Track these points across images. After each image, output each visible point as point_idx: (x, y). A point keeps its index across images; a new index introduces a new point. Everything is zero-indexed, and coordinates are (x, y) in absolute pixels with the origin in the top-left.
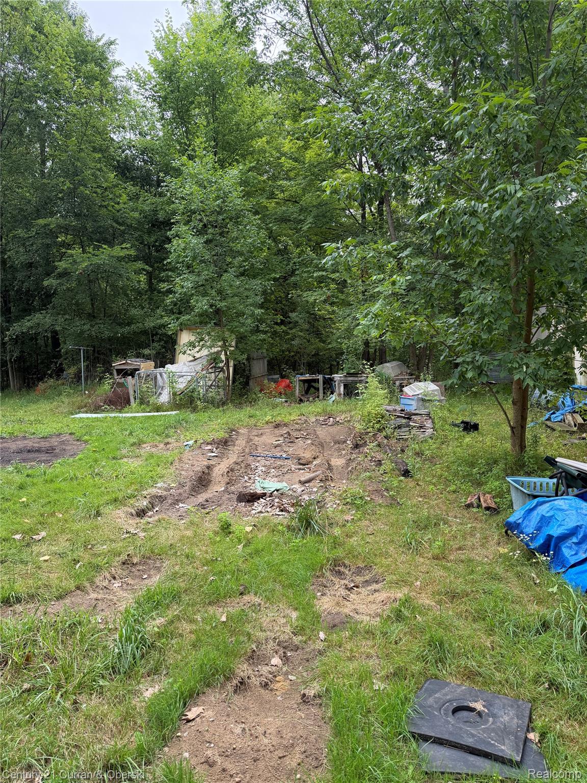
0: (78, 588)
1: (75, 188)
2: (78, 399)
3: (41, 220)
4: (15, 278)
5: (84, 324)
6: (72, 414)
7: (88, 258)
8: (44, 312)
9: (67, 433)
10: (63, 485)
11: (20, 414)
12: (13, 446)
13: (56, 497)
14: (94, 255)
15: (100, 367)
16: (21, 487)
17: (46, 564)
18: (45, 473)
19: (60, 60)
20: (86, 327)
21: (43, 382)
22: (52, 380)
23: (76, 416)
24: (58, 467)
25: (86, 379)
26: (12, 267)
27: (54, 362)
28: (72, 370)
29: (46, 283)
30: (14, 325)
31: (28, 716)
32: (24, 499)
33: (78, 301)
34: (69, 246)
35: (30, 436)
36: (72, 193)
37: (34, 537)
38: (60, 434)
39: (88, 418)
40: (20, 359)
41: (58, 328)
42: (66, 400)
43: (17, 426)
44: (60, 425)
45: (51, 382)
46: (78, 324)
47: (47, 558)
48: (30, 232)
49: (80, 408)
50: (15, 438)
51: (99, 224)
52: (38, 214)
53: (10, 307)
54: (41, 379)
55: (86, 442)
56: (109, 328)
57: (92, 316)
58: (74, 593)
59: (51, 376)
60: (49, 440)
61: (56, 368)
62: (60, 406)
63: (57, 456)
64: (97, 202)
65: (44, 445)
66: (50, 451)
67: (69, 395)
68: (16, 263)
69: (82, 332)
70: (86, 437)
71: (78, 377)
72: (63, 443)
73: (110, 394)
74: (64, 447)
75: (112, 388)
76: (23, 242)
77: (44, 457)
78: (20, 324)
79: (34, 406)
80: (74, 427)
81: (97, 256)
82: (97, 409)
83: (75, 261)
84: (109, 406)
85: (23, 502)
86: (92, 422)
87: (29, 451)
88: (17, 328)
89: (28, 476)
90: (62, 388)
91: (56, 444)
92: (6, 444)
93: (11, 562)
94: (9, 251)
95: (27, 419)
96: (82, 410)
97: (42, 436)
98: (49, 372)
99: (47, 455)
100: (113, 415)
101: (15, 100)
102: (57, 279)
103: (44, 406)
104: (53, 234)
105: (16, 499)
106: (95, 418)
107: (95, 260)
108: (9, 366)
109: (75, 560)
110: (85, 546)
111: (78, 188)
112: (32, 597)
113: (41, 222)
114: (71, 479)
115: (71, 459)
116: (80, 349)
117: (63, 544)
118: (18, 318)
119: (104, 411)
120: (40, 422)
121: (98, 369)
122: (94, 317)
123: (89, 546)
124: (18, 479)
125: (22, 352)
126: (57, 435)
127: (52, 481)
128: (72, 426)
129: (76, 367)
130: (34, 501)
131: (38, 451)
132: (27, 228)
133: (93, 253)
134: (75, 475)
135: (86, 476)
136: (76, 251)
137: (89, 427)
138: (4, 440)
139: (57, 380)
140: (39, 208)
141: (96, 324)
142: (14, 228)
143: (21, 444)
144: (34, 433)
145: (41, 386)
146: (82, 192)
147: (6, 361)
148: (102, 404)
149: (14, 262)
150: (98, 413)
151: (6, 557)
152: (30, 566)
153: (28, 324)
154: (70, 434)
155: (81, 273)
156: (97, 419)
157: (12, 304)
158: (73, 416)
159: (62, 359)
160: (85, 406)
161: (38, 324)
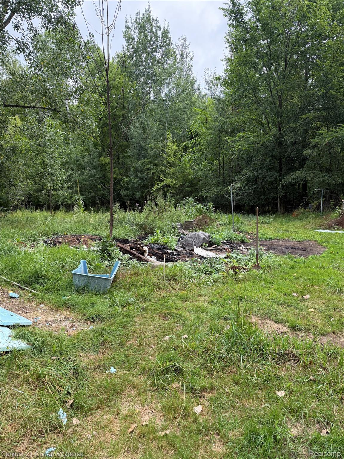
0: (334, 333)
1: (327, 92)
2: (319, 221)
3: (305, 115)
4: (286, 151)
5: (325, 176)
6: (315, 230)
7: (332, 134)
8: (302, 169)
9: (313, 240)
10: (316, 270)
11: (285, 227)
12: (284, 244)
13: (313, 276)
14: (335, 132)
15: (333, 202)
16: (293, 267)
17: (312, 313)
18: (305, 262)
19: (323, 15)
20: (326, 178)
21: (297, 210)
22: (302, 209)
23: (318, 231)
24: (310, 259)
25: (323, 210)
26: (285, 145)
27: (304, 198)
28: (315, 203)
29: (304, 153)
30: (284, 178)
31: (314, 394)
32: (295, 275)
33: (322, 162)
34: (318, 128)
35: (292, 240)
36: (325, 95)
37: (304, 297)
38: (309, 241)
39: (325, 233)
40: (285, 196)
41: (309, 179)
42: (311, 221)
43: (285, 234)
44: (309, 235)
45: (302, 210)
46: (321, 176)
47: (312, 310)
48: (297, 124)
49: (319, 227)
50: (284, 240)
51: (340, 112)
52: (303, 112)
53: (282, 168)
54: (295, 208)
55: (325, 247)
56: (341, 177)
57: (329, 171)
58: (331, 335)
59: (302, 206)
60: (303, 243)
61: (306, 202)
62: (307, 224)
63: (308, 253)
64: (340, 98)
65: (300, 245)
66: (304, 249)
67: (313, 218)
68: (289, 142)
69: (324, 181)
70: (325, 244)
71: (318, 208)
72: (311, 245)
73: (339, 219)
74: (312, 248)
75: (340, 215)
76: (293, 130)
77: (302, 253)
78: (287, 177)
79: (292, 223)
80: (317, 237)
81: (337, 132)
82: (330, 227)
83: (322, 138)
84: (338, 226)
85: (295, 276)
86: (329, 235)
87: (292, 248)
88: (286, 179)
89: (295, 262)
90: (308, 213)
91: (307, 246)
92: (279, 243)
93: (294, 307)
94: (285, 136)
95: (290, 230)
96: (321, 227)
97: (298, 240)
98: (301, 204)
99: (303, 252)
100: (341, 232)
101: (295, 47)
102: (311, 150)
103: (298, 224)
104: (310, 122)
105: (291, 274)
106: (330, 233)
107: (336, 135)
108: (279, 200)
109: (329, 316)
110: (334, 309)
111: (329, 91)
112: (307, 330)
113: (305, 116)
114: (321, 268)
115: (318, 256)
116: (321, 191)
117: (320, 305)
118: (286, 174)
119: (334, 229)
120: (297, 232)
121: (331, 203)
122: (331, 171)
123: (338, 310)
124: (291, 263)
125: (286, 192)
126: (307, 241)
127: (309, 267)
128: (316, 237)
129: (317, 202)
130: (300, 277)
131: (298, 248)
132: (295, 122)
133: (335, 131)
134: (322, 266)
135: (329, 267)
136: (323, 131)
137: (327, 238)
138: (278, 241)
139: (305, 209)
140: (304, 108)
141: (333, 175)
142: (288, 123)
143: (287, 244)
144: (294, 239)
145: (296, 212)
146: (331, 94)
147: (277, 197)
148: (333, 225)
149: (287, 142)
150: (331, 230)
151: (291, 304)
152: (303, 312)
153: (292, 177)
154: (315, 241)
155: (326, 144)
156: (331, 234)
157: (283, 166)
158: (316, 231)
159: (309, 197)
160: (323, 225)
161: (297, 177)
